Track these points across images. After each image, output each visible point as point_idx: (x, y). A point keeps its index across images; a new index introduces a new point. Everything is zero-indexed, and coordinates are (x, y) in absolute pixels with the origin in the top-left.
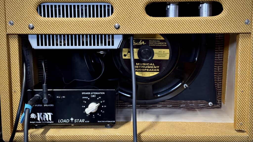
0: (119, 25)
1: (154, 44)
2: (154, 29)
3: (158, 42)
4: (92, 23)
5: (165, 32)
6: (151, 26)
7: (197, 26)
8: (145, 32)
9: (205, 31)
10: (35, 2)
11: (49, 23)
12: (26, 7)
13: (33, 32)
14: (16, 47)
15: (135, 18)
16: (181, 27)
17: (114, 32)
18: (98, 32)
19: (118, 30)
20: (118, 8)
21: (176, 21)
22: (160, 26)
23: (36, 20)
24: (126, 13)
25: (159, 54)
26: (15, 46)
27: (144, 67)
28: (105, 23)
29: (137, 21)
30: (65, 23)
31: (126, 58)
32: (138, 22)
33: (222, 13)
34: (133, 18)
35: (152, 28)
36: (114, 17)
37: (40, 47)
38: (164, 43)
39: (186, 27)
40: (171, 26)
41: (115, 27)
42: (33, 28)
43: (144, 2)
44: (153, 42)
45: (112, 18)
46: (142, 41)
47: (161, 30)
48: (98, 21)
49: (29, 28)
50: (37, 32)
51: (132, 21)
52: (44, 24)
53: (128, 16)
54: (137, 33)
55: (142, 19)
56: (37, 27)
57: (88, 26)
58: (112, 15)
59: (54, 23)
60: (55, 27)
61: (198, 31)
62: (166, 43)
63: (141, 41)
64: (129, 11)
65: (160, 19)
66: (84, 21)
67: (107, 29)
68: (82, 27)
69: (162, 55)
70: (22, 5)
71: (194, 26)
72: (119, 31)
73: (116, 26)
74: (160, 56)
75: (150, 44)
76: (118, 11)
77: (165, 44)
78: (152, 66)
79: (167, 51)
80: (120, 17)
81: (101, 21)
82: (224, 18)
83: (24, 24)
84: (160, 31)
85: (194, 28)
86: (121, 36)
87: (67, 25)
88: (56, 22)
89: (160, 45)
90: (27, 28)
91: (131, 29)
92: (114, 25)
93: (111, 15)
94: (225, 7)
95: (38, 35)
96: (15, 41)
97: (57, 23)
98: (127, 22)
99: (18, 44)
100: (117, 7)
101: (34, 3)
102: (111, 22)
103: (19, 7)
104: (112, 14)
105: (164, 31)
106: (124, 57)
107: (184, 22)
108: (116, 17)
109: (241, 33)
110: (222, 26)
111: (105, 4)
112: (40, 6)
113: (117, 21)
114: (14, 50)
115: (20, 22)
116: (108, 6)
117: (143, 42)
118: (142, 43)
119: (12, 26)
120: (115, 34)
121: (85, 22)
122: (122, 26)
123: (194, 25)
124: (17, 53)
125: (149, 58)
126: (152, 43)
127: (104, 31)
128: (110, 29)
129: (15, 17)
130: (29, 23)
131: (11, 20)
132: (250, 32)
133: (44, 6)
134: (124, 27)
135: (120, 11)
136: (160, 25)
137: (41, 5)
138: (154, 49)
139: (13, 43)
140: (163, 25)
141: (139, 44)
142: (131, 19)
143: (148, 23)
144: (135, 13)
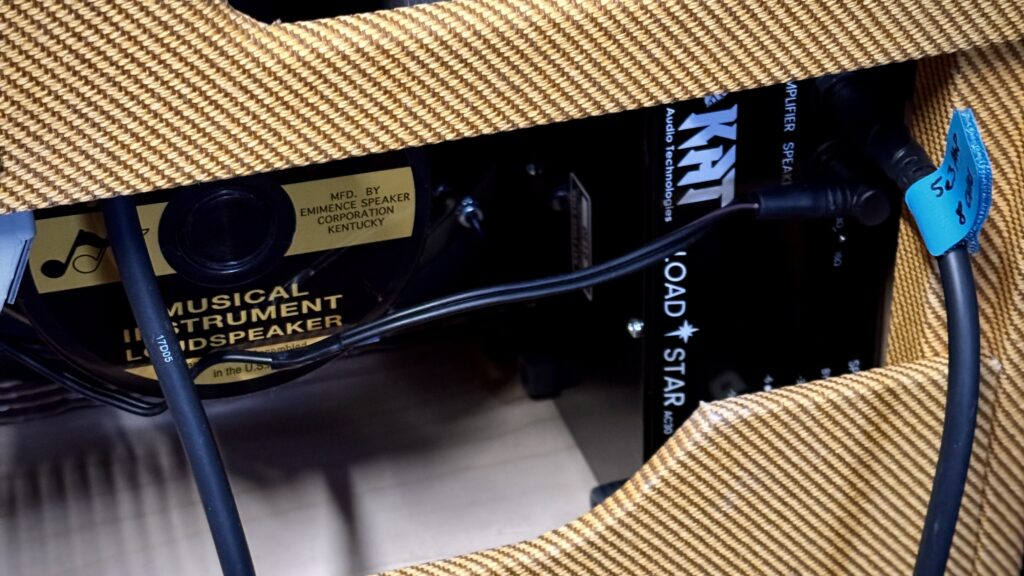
8: (235, 165)
15: (136, 70)
25: (333, 215)
31: (68, 282)
32: (165, 93)
39: (573, 73)
85: (638, 74)
106: (45, 285)
142: (99, 81)
143: (258, 92)
144: (127, 26)
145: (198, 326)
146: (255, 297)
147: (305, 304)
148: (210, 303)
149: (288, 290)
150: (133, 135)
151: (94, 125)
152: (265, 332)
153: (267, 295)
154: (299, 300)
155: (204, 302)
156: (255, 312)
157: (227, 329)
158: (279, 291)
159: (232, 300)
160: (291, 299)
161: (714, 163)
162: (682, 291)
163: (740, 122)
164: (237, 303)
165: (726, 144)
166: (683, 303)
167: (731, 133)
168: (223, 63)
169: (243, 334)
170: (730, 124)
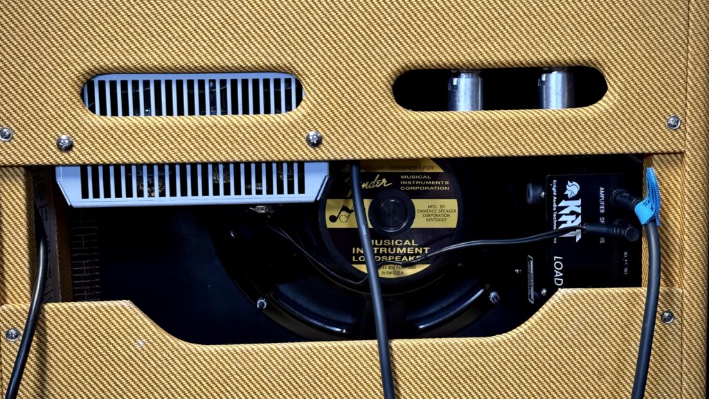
0: (319, 135)
1: (415, 185)
2: (417, 146)
3: (426, 180)
4: (244, 131)
5: (449, 153)
6: (409, 138)
7: (536, 135)
8: (392, 154)
9: (559, 148)
10: (76, 73)
11: (119, 133)
12: (50, 88)
13: (71, 159)
14: (20, 204)
15: (365, 116)
16: (493, 138)
17: (307, 154)
18: (259, 155)
19: (317, 149)
20: (315, 89)
21: (479, 122)
22: (435, 137)
23: (79, 126)
24: (340, 102)
25: (429, 215)
26: (17, 200)
27: (387, 251)
28: (281, 129)
29: (370, 122)
30: (164, 131)
31: (338, 225)
32: (373, 125)
33: (604, 98)
34: (358, 115)
35: (413, 141)
36: (305, 113)
37: (91, 202)
38: (443, 182)
39: (506, 138)
40: (465, 135)
41: (308, 140)
42: (69, 148)
43: (389, 70)
44: (411, 180)
45: (300, 115)
46: (380, 178)
47: (438, 148)
48: (258, 126)
49: (60, 148)
50: (82, 157)
51: (357, 122)
52: (102, 136)
53: (346, 109)
54: (372, 156)
55: (385, 117)
56: (83, 144)
57: (231, 139)
58: (299, 107)
59: (131, 131)
60: (135, 143)
61: (539, 150)
62: (447, 183)
63: (378, 176)
64: (348, 96)
65: (436, 117)
66: (219, 126)
67: (284, 148)
68: (214, 142)
69: (436, 215)
70: (37, 80)
71: (530, 135)
72: (319, 151)
73: (311, 138)
74: (432, 217)
75: (403, 185)
76: (315, 96)
77: (444, 185)
78: (409, 249)
79: (452, 204)
80: (323, 113)
81: (269, 124)
82: (611, 111)
83: (42, 136)
84: (435, 152)
85: (529, 142)
86: (326, 165)
87: (170, 137)
88: (136, 130)
89: (432, 188)
90: (53, 148)
91: (354, 147)
92: (305, 135)
93: (297, 106)
94: (612, 83)
95: (84, 168)
96: (18, 186)
97: (140, 133)
98: (343, 127)
99: (24, 193)
100: (312, 86)
101: (72, 75)
102: (298, 127)
103: (28, 86)
104: (298, 103)
105: (447, 151)
106: (330, 225)
107: (501, 125)
108: (310, 111)
109: (657, 154)
110: (607, 136)
111: (277, 76)
112: (90, 84)
113: (314, 124)
114: (14, 211)
115: (31, 131)
116: (288, 82)
117: (384, 181)
118: (380, 182)
119: (8, 143)
120: (308, 159)
121: (222, 129)
122: (327, 139)
123: (530, 132)
124: (22, 220)
125: (401, 224)
126: (410, 183)
127: (276, 153)
128: (295, 146)
129: (18, 118)
130: (59, 133)
131: (5, 126)
132: (683, 150)
133: (102, 84)
134: (335, 140)
135: (321, 96)
136: (435, 134)
137: (93, 82)
138: (413, 200)
139: (9, 191)
140: (443, 132)
141: (372, 185)
142: (354, 118)
143: (402, 129)
144: (364, 101)
145: (378, 251)
146: (399, 243)
147: (417, 249)
148: (383, 243)
149: (411, 243)
150: (362, 138)
151: (351, 133)
152: (402, 258)
153: (403, 243)
154: (415, 247)
155: (381, 241)
156: (399, 249)
157: (388, 255)
158: (407, 242)
159: (391, 242)
160: (411, 246)
161: (573, 222)
162: (562, 274)
163: (582, 206)
164: (393, 244)
165: (578, 215)
166: (562, 280)
167: (579, 210)
168: (392, 118)
169: (393, 258)
170: (578, 206)
